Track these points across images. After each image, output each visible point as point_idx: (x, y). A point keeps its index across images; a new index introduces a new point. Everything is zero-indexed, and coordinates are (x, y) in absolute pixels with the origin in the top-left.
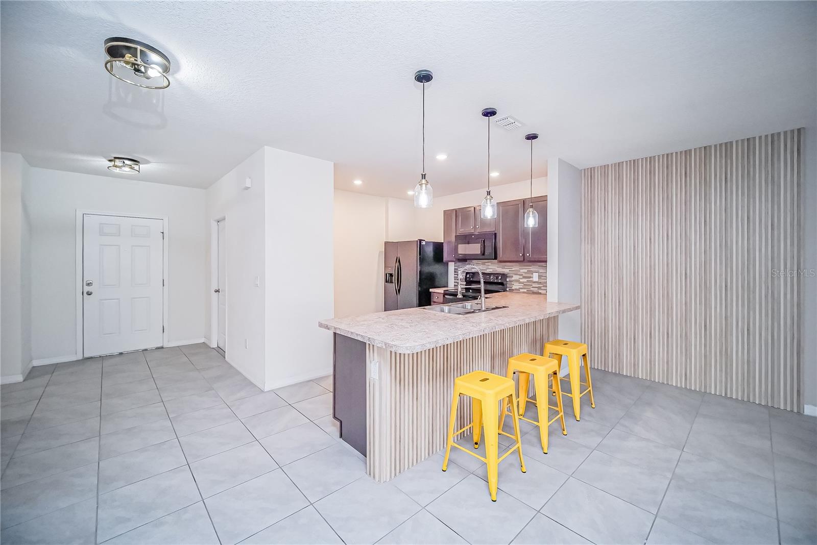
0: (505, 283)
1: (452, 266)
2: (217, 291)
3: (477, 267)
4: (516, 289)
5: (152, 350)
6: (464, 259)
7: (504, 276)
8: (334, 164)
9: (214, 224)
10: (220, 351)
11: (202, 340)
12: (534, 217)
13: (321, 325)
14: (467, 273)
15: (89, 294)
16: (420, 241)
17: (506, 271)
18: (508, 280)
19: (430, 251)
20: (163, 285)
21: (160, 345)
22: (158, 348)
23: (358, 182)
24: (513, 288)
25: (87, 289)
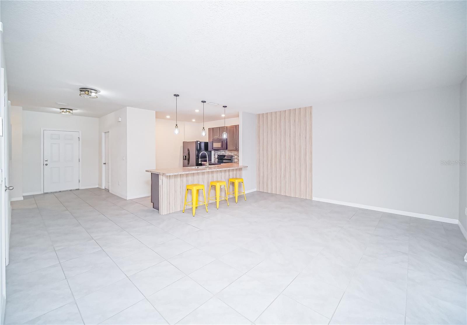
0: (231, 159)
1: (213, 152)
2: (105, 164)
3: (222, 153)
4: (236, 162)
5: (74, 190)
6: (217, 150)
7: (232, 156)
8: (156, 112)
9: (103, 134)
10: (107, 190)
11: (97, 186)
12: (226, 135)
13: (146, 171)
14: (218, 155)
15: (46, 165)
16: (197, 141)
17: (232, 154)
18: (233, 158)
19: (203, 145)
20: (79, 161)
21: (78, 188)
22: (77, 190)
23: (168, 117)
24: (235, 161)
25: (45, 163)
